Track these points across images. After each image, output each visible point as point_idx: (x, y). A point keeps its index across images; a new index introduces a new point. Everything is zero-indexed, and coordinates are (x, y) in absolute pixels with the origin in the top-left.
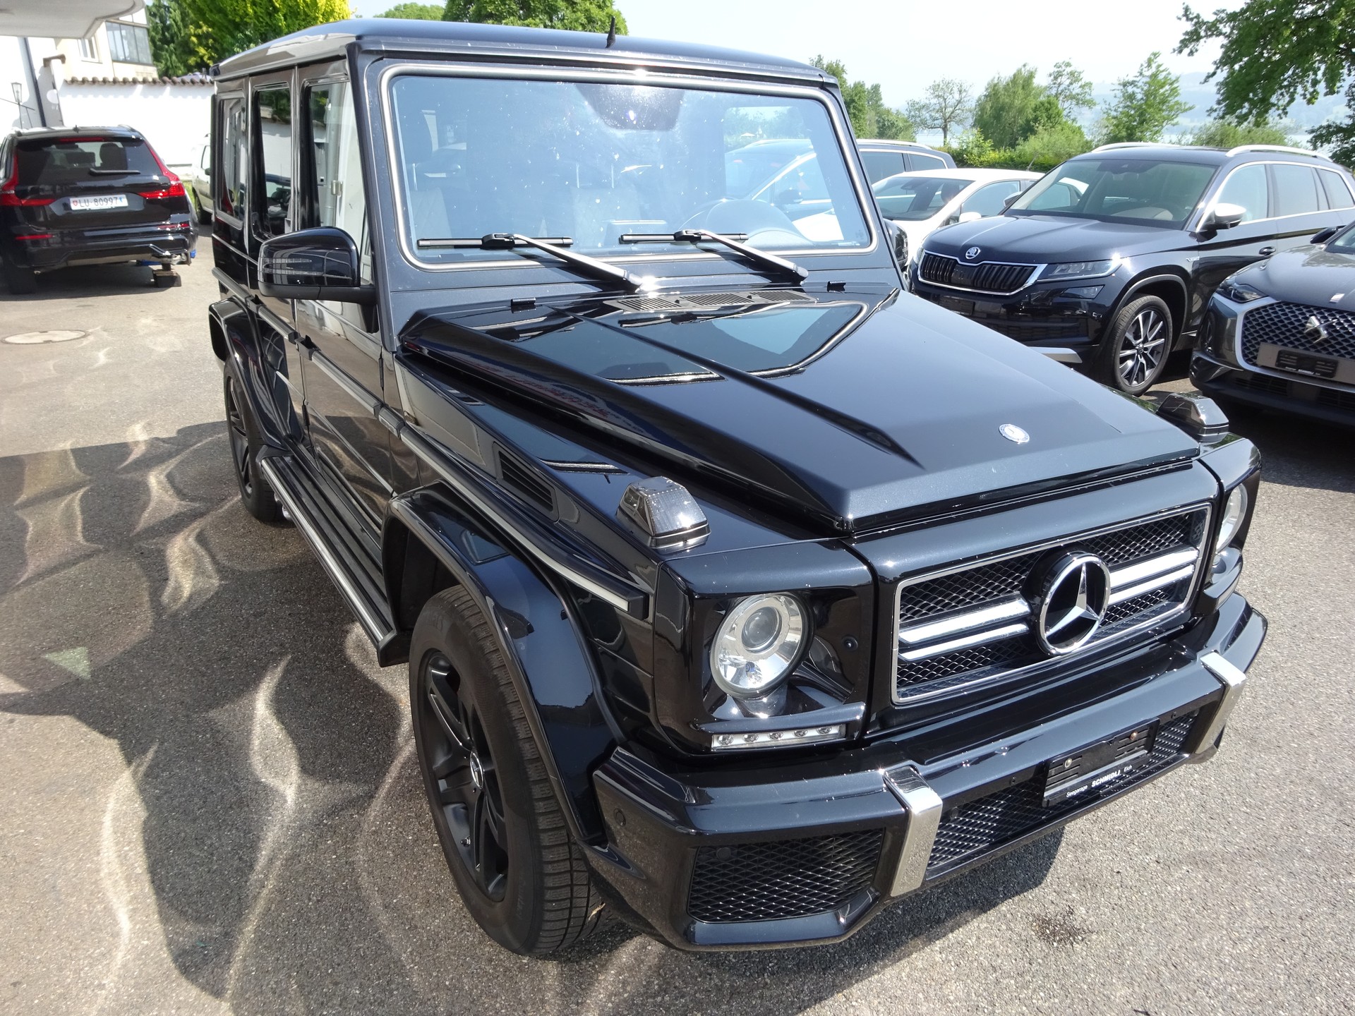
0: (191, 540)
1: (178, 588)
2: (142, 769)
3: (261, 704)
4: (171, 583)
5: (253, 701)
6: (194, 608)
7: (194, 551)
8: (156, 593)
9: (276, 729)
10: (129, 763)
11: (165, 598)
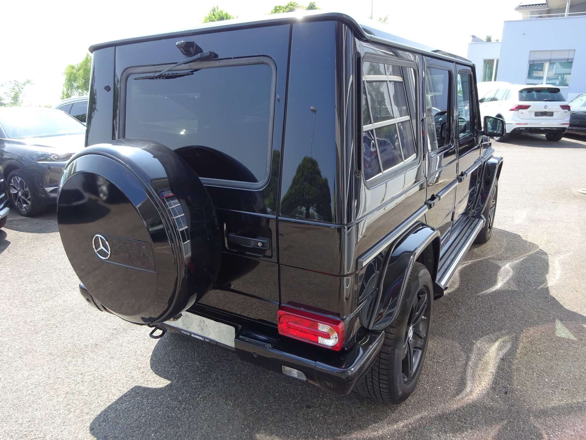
0: (468, 389)
1: (500, 349)
2: (545, 284)
3: (499, 285)
4: (501, 354)
5: (501, 288)
6: (498, 333)
7: (473, 376)
8: (512, 352)
9: (500, 278)
10: (548, 288)
11: (509, 346)
